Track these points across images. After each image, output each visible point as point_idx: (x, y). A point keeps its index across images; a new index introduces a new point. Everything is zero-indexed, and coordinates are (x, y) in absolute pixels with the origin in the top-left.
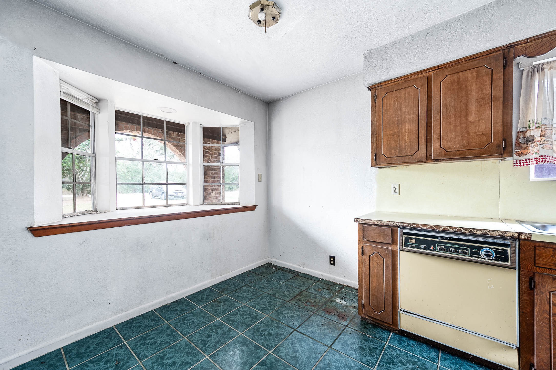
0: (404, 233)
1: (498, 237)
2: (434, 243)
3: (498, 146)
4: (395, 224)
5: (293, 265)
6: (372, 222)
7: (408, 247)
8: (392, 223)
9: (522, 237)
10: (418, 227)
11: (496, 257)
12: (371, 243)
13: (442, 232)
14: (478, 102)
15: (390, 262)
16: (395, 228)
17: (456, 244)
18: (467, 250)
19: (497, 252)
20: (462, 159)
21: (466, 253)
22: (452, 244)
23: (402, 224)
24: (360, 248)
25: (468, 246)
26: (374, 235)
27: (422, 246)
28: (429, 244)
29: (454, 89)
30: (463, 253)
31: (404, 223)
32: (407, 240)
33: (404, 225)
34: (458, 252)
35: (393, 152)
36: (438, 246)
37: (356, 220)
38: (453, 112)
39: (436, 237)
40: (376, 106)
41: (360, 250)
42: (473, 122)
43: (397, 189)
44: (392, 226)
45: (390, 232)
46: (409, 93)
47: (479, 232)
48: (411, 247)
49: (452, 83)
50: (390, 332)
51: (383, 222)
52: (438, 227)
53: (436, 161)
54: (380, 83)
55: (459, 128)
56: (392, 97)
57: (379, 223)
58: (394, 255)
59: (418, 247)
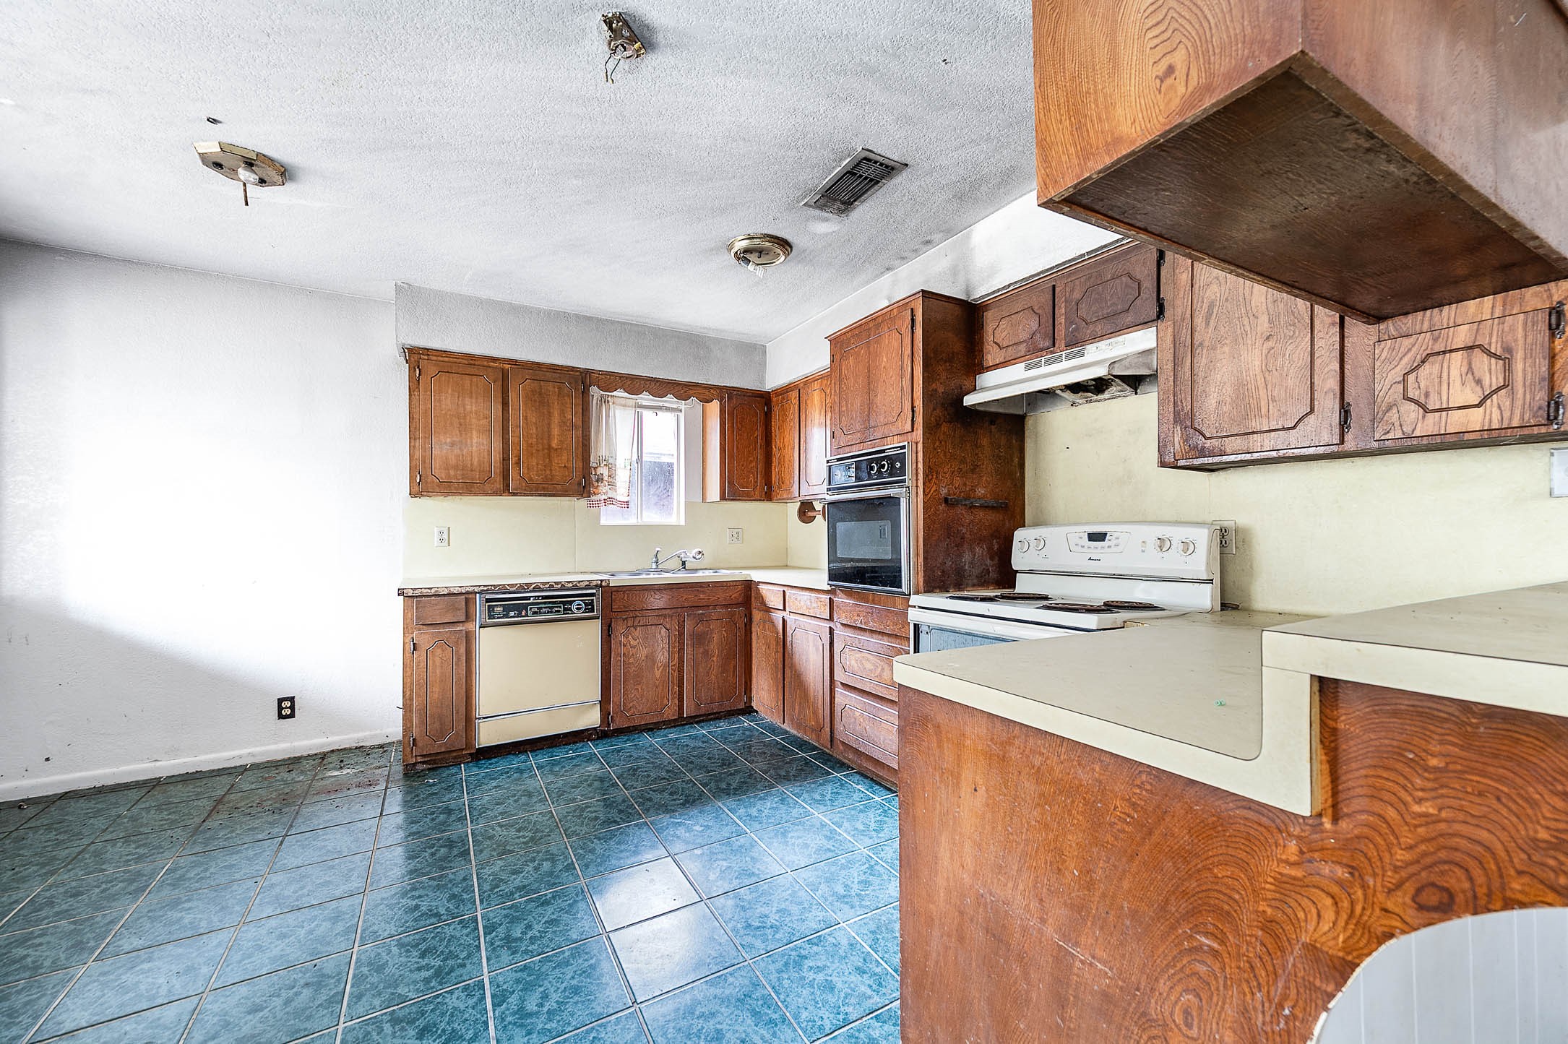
0: (488, 600)
1: (587, 587)
2: (525, 606)
3: (579, 484)
4: (471, 589)
5: (120, 769)
6: (433, 591)
7: (494, 618)
8: (467, 589)
9: (604, 584)
10: (503, 589)
11: (586, 609)
12: (430, 627)
13: (533, 591)
14: (560, 426)
15: (463, 650)
16: (470, 596)
17: (550, 603)
18: (560, 607)
19: (586, 604)
20: (545, 495)
21: (559, 611)
22: (545, 603)
23: (481, 588)
24: (407, 641)
25: (561, 602)
26: (437, 612)
27: (512, 614)
28: (520, 609)
29: (535, 401)
30: (557, 611)
31: (485, 586)
32: (491, 609)
33: (485, 588)
34: (551, 612)
35: (452, 472)
36: (531, 609)
37: (401, 592)
38: (534, 431)
39: (528, 598)
40: (418, 388)
41: (407, 646)
42: (556, 449)
43: (445, 536)
44: (467, 593)
45: (464, 603)
46: (477, 385)
47: (570, 585)
48: (498, 618)
49: (533, 391)
50: (460, 764)
51: (451, 589)
52: (528, 585)
53: (515, 494)
54: (428, 349)
55: (541, 453)
56: (449, 381)
57: (446, 592)
58: (469, 638)
59: (506, 616)
